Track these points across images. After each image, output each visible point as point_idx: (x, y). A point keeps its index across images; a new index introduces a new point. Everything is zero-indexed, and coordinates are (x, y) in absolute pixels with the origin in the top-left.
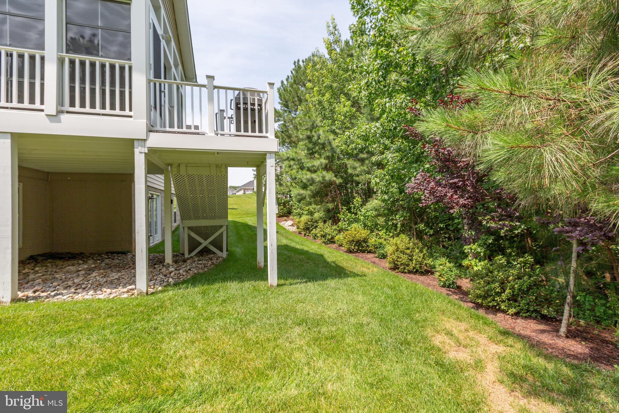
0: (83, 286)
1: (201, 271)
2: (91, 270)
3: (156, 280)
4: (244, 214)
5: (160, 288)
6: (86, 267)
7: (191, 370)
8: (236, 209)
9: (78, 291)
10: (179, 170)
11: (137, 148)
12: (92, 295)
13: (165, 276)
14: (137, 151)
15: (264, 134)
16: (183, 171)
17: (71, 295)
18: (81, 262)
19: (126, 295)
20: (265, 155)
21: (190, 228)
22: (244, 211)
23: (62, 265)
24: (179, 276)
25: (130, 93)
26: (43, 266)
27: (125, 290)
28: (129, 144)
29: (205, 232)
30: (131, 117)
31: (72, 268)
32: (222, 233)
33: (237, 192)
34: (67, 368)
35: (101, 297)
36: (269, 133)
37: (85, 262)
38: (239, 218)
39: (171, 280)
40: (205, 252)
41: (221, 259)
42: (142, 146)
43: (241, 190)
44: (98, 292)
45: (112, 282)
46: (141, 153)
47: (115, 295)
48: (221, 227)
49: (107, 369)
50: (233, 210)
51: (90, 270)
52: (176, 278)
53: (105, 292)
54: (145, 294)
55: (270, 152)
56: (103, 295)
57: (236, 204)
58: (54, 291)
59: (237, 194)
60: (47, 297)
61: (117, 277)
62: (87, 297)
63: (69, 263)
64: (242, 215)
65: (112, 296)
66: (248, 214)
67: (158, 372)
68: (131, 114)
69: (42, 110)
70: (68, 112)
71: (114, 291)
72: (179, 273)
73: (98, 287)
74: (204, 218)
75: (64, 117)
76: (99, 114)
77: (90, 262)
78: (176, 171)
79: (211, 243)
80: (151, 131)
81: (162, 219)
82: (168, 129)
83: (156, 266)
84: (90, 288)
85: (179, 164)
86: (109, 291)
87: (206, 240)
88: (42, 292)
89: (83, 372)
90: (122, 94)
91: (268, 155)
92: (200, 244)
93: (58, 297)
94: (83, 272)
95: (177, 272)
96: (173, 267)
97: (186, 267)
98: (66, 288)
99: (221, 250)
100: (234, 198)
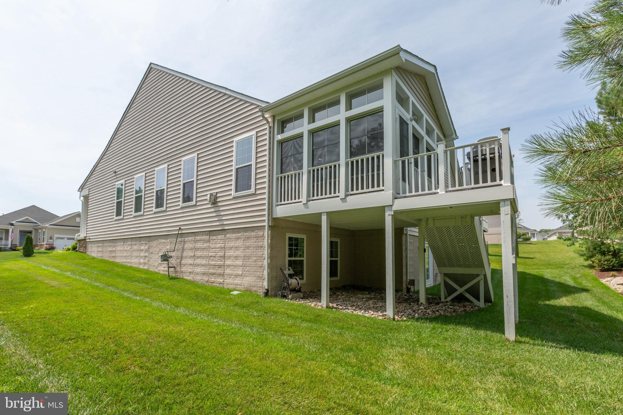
0: (360, 307)
1: (448, 314)
2: (371, 299)
3: (405, 312)
4: (543, 265)
5: (405, 319)
6: (368, 296)
7: (391, 368)
8: (532, 258)
9: (357, 309)
10: (427, 224)
11: (387, 212)
12: (362, 313)
13: (414, 311)
14: (387, 214)
15: (498, 182)
16: (431, 224)
17: (352, 310)
18: (367, 293)
19: (381, 318)
20: (499, 203)
21: (446, 275)
22: (544, 260)
23: (357, 293)
24: (425, 313)
25: (383, 173)
26: (347, 292)
27: (381, 314)
28: (382, 209)
29: (461, 280)
30: (383, 190)
31: (361, 296)
32: (479, 282)
33: (549, 237)
34: (335, 343)
35: (366, 315)
36: (503, 181)
37: (370, 293)
38: (535, 269)
39: (417, 315)
40: (460, 299)
41: (477, 308)
42: (390, 211)
43: (554, 234)
44: (367, 312)
45: (376, 308)
46: (389, 215)
47: (374, 316)
48: (478, 275)
49: (350, 350)
50: (528, 260)
51: (369, 299)
52: (421, 314)
53: (370, 313)
54: (392, 320)
55: (504, 200)
56: (368, 314)
57: (540, 252)
58: (346, 306)
59: (548, 239)
60: (341, 309)
61: (381, 305)
62: (359, 313)
63: (361, 292)
64: (541, 266)
65: (373, 316)
66: (549, 265)
67: (373, 361)
68: (383, 188)
69: (338, 196)
70: (351, 195)
71: (375, 313)
72: (426, 311)
73: (367, 309)
74: (459, 266)
75: (349, 198)
76: (366, 193)
77: (373, 294)
78: (425, 224)
79: (467, 291)
80: (396, 198)
81: (433, 265)
82: (408, 194)
83: (412, 303)
84: (363, 309)
85: (428, 219)
86: (372, 313)
87: (461, 287)
88: (340, 306)
89: (340, 347)
90: (378, 175)
91: (502, 204)
92: (456, 290)
93: (346, 310)
94: (365, 299)
95: (425, 310)
96: (423, 306)
97: (436, 308)
98: (352, 306)
99: (478, 299)
100: (538, 245)
